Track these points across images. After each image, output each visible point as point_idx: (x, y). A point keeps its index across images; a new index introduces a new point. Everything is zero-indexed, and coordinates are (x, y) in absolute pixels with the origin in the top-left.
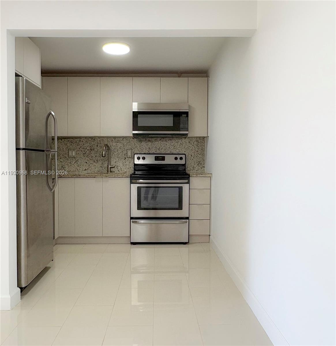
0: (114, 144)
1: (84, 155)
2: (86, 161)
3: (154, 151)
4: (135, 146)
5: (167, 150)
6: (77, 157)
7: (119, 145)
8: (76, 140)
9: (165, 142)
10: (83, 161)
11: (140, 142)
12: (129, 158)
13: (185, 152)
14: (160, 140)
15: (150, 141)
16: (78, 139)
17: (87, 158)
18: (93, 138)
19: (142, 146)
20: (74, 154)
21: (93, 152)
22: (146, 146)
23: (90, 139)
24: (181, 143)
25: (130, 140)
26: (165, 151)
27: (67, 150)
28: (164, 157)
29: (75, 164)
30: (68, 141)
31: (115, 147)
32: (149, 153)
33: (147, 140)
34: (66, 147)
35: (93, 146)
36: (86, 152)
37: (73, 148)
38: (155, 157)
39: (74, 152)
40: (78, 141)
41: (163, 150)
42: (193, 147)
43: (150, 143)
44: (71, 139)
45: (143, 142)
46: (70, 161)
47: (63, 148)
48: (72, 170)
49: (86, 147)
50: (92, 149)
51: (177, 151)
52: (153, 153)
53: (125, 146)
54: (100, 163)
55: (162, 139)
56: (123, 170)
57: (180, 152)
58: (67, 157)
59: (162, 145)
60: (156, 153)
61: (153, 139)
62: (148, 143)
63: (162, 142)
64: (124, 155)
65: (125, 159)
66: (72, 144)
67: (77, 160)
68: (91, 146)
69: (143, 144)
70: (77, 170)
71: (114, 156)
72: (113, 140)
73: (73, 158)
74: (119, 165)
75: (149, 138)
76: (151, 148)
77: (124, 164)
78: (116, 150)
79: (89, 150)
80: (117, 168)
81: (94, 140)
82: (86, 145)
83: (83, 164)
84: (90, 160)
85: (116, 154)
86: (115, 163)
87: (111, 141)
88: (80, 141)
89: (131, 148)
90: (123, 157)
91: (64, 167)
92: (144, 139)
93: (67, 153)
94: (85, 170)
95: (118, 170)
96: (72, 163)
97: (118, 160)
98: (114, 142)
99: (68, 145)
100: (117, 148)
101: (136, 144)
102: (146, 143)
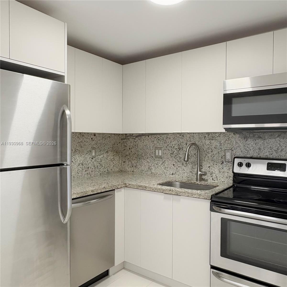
1: (172, 156)
2: (174, 164)
3: (267, 154)
4: (237, 145)
6: (163, 157)
7: (215, 143)
8: (163, 136)
10: (169, 163)
11: (244, 139)
12: (228, 162)
14: (279, 136)
15: (260, 137)
16: (166, 136)
17: (174, 159)
19: (248, 146)
20: (160, 154)
21: (181, 152)
22: (254, 145)
23: (178, 135)
25: (230, 136)
27: (154, 148)
28: (285, 165)
29: (161, 166)
30: (155, 138)
31: (208, 146)
32: (258, 157)
33: (256, 136)
34: (153, 145)
35: (182, 144)
36: (174, 151)
37: (159, 146)
38: (269, 164)
39: (160, 151)
40: (165, 138)
41: (283, 153)
44: (157, 135)
45: (249, 140)
46: (156, 162)
47: (149, 146)
48: (159, 173)
49: (173, 146)
50: (180, 148)
52: (266, 157)
53: (222, 144)
55: (282, 135)
56: (219, 178)
58: (154, 157)
59: (281, 144)
60: (270, 157)
61: (267, 136)
62: (257, 141)
63: (282, 140)
64: (220, 158)
65: (221, 164)
66: (159, 141)
67: (164, 161)
68: (179, 145)
69: (249, 143)
70: (164, 173)
71: (207, 158)
72: (207, 136)
73: (160, 158)
74: (214, 172)
75: (260, 133)
76: (263, 149)
77: (221, 171)
78: (210, 150)
79: (177, 149)
80: (212, 175)
81: (183, 136)
82: (173, 143)
83: (170, 167)
84: (178, 162)
85: (209, 155)
86: (209, 168)
87: (203, 138)
88: (167, 138)
89: (231, 149)
90: (219, 161)
91: (150, 168)
92: (251, 135)
93: (154, 153)
94: (172, 175)
95: (213, 179)
96: (159, 165)
97: (212, 164)
98: (208, 138)
99: (155, 142)
100: (211, 147)
101: (239, 142)
102: (254, 141)
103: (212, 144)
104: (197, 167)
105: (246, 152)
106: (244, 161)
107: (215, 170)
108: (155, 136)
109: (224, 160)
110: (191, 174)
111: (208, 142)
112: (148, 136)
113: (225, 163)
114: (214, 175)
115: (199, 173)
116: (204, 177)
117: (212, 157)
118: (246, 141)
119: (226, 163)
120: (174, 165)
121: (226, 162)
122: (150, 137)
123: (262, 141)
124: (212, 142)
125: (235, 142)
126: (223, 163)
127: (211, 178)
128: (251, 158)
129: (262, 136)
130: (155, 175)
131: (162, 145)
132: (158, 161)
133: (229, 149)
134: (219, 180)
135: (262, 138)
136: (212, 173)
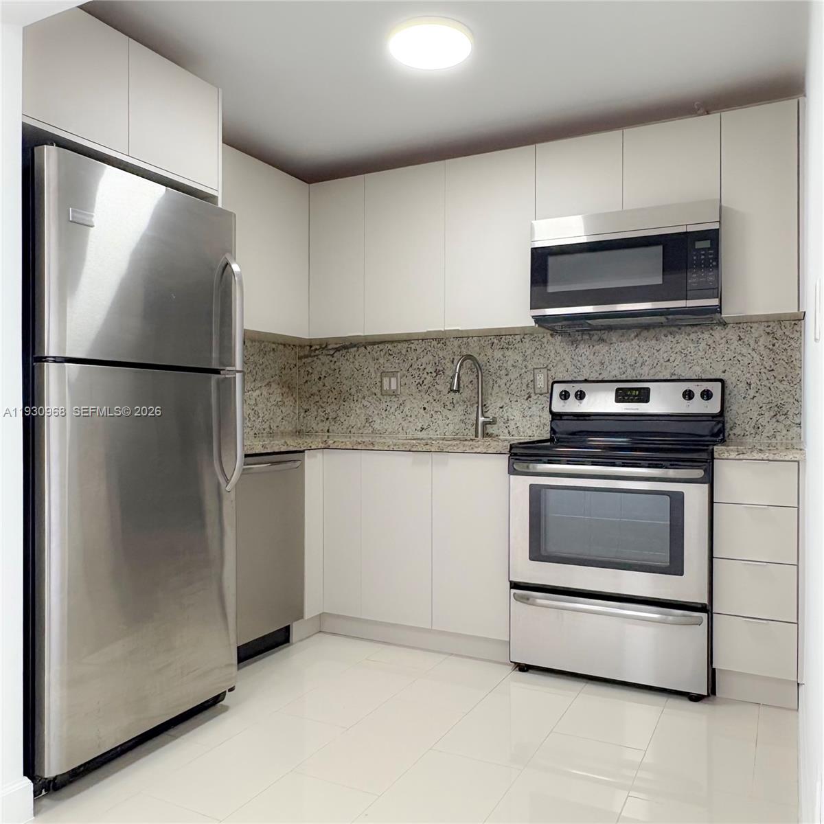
1: (420, 389)
2: (425, 406)
4: (558, 359)
5: (658, 368)
6: (401, 393)
7: (512, 356)
8: (400, 346)
9: (654, 342)
10: (415, 405)
11: (573, 344)
12: (541, 394)
13: (724, 372)
14: (637, 336)
15: (603, 340)
16: (406, 345)
17: (426, 396)
18: (440, 339)
19: (580, 359)
20: (394, 387)
21: (441, 379)
22: (591, 357)
23: (434, 343)
24: (710, 342)
25: (543, 340)
26: (652, 372)
27: (379, 374)
28: (648, 390)
29: (396, 414)
30: (381, 350)
31: (499, 363)
33: (595, 337)
34: (377, 366)
35: (443, 361)
36: (425, 378)
37: (390, 370)
38: (618, 390)
39: (393, 380)
40: (405, 350)
41: (646, 369)
42: (755, 355)
44: (387, 345)
45: (582, 346)
46: (384, 406)
47: (368, 370)
48: (390, 430)
49: (423, 367)
50: (439, 371)
51: (697, 369)
52: (615, 379)
53: (529, 357)
54: (460, 409)
55: (645, 333)
56: (521, 429)
57: (704, 371)
58: (379, 395)
59: (642, 351)
60: (624, 377)
61: (614, 336)
62: (597, 347)
63: (642, 343)
64: (524, 387)
65: (527, 399)
66: (390, 357)
67: (401, 402)
68: (435, 363)
69: (581, 352)
70: (403, 429)
71: (496, 389)
72: (496, 341)
73: (392, 396)
74: (513, 418)
75: (603, 332)
76: (608, 364)
77: (526, 414)
78: (503, 372)
79: (431, 373)
80: (507, 425)
81: (445, 344)
82: (424, 360)
83: (416, 413)
84: (434, 403)
85: (501, 383)
86: (501, 410)
87: (490, 346)
88: (409, 349)
89: (545, 366)
90: (523, 393)
91: (371, 420)
92: (586, 337)
93: (379, 384)
94: (421, 431)
95: (509, 433)
96: (391, 411)
97: (507, 401)
98: (498, 347)
99: (381, 361)
100: (505, 365)
101: (561, 351)
102: (591, 347)
103: (507, 358)
104: (476, 409)
105: (576, 371)
106: (572, 389)
107: (515, 413)
108: (381, 346)
109: (532, 391)
110: (463, 425)
111: (500, 355)
112: (365, 348)
113: (533, 397)
114: (512, 424)
115: (481, 419)
116: (490, 429)
117: (508, 385)
118: (576, 347)
119: (536, 397)
120: (425, 409)
121: (536, 394)
122: (369, 348)
123: (607, 348)
124: (507, 353)
125: (553, 352)
126: (530, 397)
127: (506, 431)
128: (586, 381)
129: (605, 338)
130: (380, 434)
131: (397, 366)
132: (388, 404)
133: (542, 366)
134: (521, 434)
135: (606, 342)
136: (508, 420)
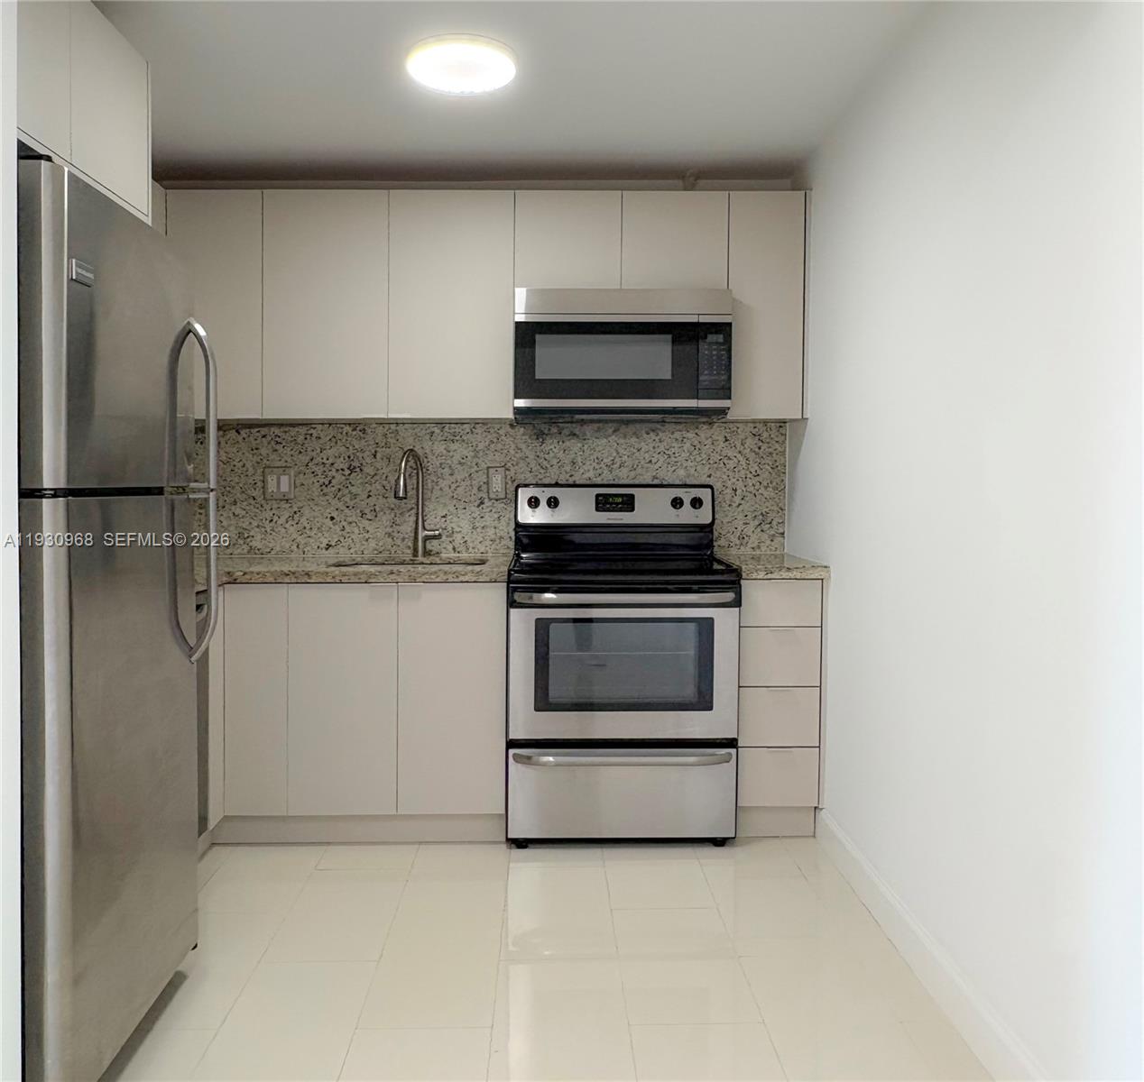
0: (440, 448)
1: (324, 491)
2: (332, 515)
3: (591, 474)
4: (519, 455)
5: (639, 470)
6: (295, 497)
7: (460, 451)
8: (293, 431)
9: (634, 440)
10: (318, 514)
12: (497, 500)
13: (709, 476)
14: (614, 431)
15: (575, 435)
16: (303, 430)
17: (334, 502)
18: (359, 426)
19: (547, 456)
20: (284, 488)
21: (357, 478)
22: (561, 455)
23: (347, 427)
24: (696, 443)
25: (500, 431)
26: (633, 474)
27: (259, 471)
28: (632, 497)
29: (287, 526)
30: (264, 436)
31: (441, 459)
32: (571, 482)
33: (566, 432)
34: (256, 458)
35: (360, 455)
36: (333, 477)
37: (278, 464)
38: (598, 496)
39: (284, 479)
40: (302, 437)
41: (625, 470)
42: (741, 459)
43: (575, 445)
44: (272, 429)
45: (549, 441)
46: (268, 514)
48: (278, 549)
49: (331, 461)
50: (355, 468)
51: (682, 472)
52: (588, 482)
53: (481, 453)
54: (385, 519)
55: (623, 429)
56: (471, 545)
57: (688, 476)
58: (260, 500)
59: (622, 451)
60: (598, 480)
61: (588, 430)
62: (568, 443)
63: (622, 441)
64: (475, 490)
65: (479, 506)
66: (278, 447)
67: (296, 509)
68: (349, 457)
69: (547, 449)
70: (298, 547)
71: (437, 492)
72: (437, 430)
73: (281, 500)
74: (459, 529)
75: (574, 425)
76: (581, 464)
77: (477, 525)
78: (447, 470)
79: (343, 470)
80: (451, 539)
81: (364, 431)
82: (330, 452)
83: (318, 525)
84: (347, 511)
85: (443, 484)
86: (444, 519)
87: (428, 437)
88: (308, 437)
89: (503, 464)
90: (472, 498)
91: (246, 535)
92: (554, 430)
93: (260, 484)
94: (327, 549)
95: (454, 549)
96: (280, 522)
97: (452, 509)
98: (440, 438)
99: (264, 451)
100: (449, 462)
101: (523, 446)
102: (561, 443)
103: (452, 453)
105: (542, 471)
106: (543, 495)
107: (462, 524)
108: (264, 431)
109: (485, 496)
110: (390, 540)
111: (442, 450)
112: (238, 432)
113: (487, 503)
114: (458, 537)
115: (421, 534)
116: (433, 546)
117: (453, 488)
118: (543, 443)
119: (490, 504)
120: (332, 518)
121: (490, 499)
122: (243, 433)
123: (580, 445)
124: (453, 447)
125: (513, 446)
126: (482, 503)
127: (450, 547)
128: (557, 485)
129: (578, 433)
130: (262, 554)
131: (289, 460)
132: (274, 511)
133: (498, 465)
134: (470, 549)
135: (578, 437)
136: (453, 532)
